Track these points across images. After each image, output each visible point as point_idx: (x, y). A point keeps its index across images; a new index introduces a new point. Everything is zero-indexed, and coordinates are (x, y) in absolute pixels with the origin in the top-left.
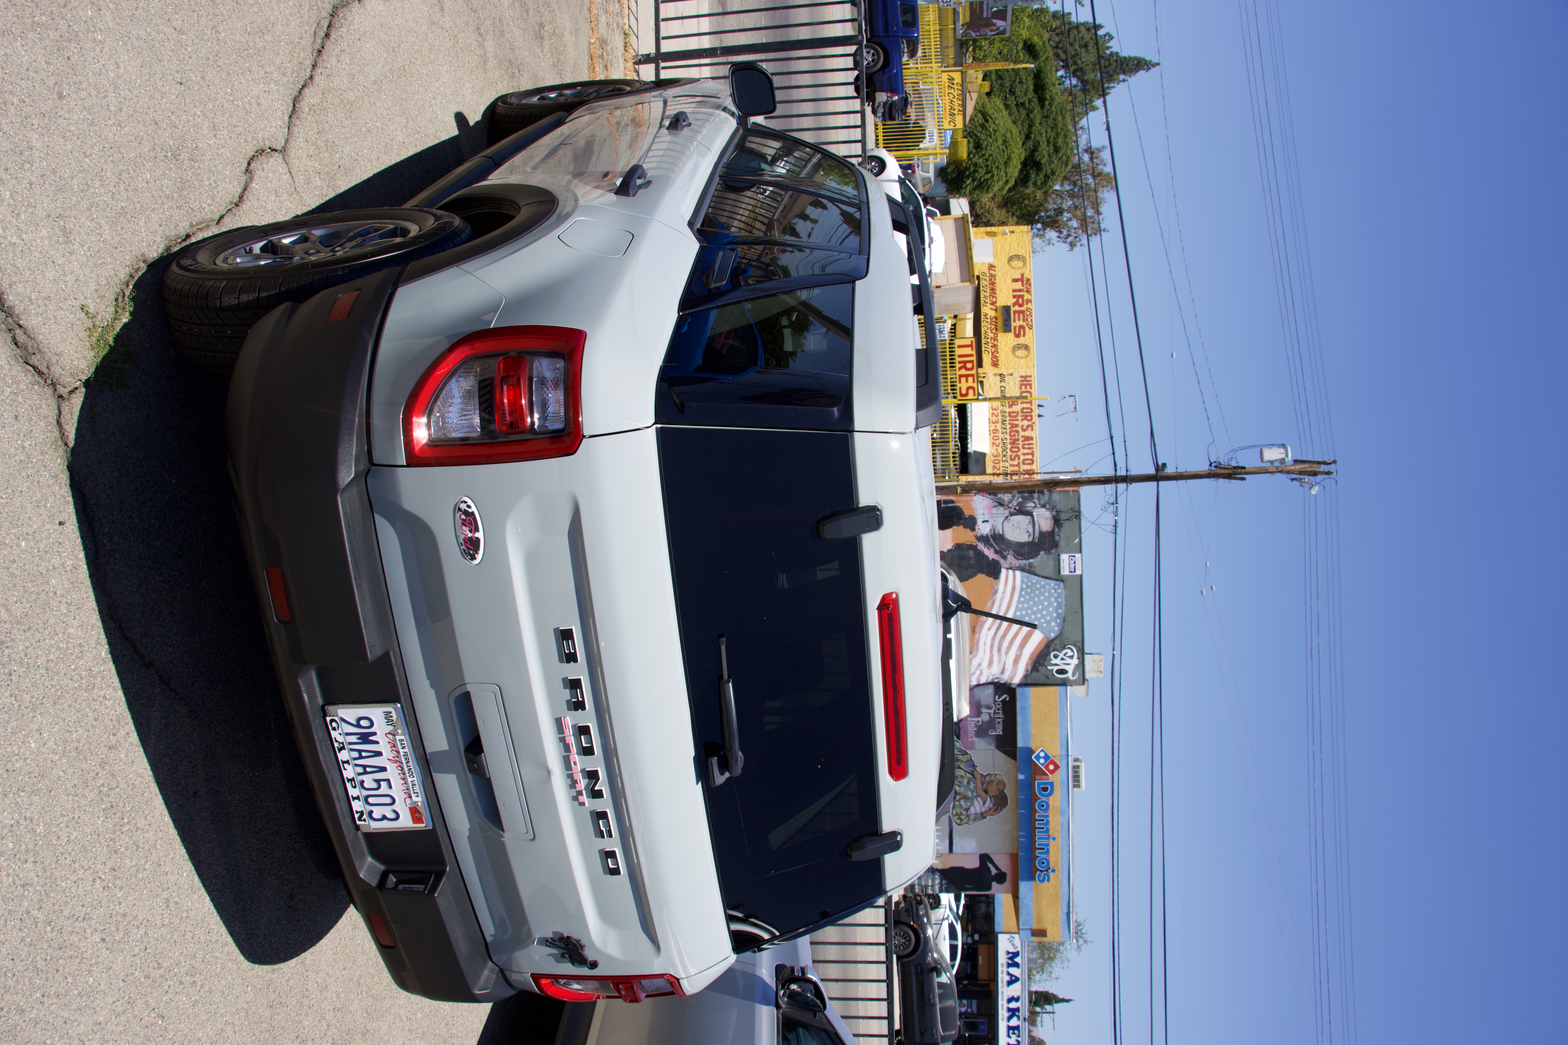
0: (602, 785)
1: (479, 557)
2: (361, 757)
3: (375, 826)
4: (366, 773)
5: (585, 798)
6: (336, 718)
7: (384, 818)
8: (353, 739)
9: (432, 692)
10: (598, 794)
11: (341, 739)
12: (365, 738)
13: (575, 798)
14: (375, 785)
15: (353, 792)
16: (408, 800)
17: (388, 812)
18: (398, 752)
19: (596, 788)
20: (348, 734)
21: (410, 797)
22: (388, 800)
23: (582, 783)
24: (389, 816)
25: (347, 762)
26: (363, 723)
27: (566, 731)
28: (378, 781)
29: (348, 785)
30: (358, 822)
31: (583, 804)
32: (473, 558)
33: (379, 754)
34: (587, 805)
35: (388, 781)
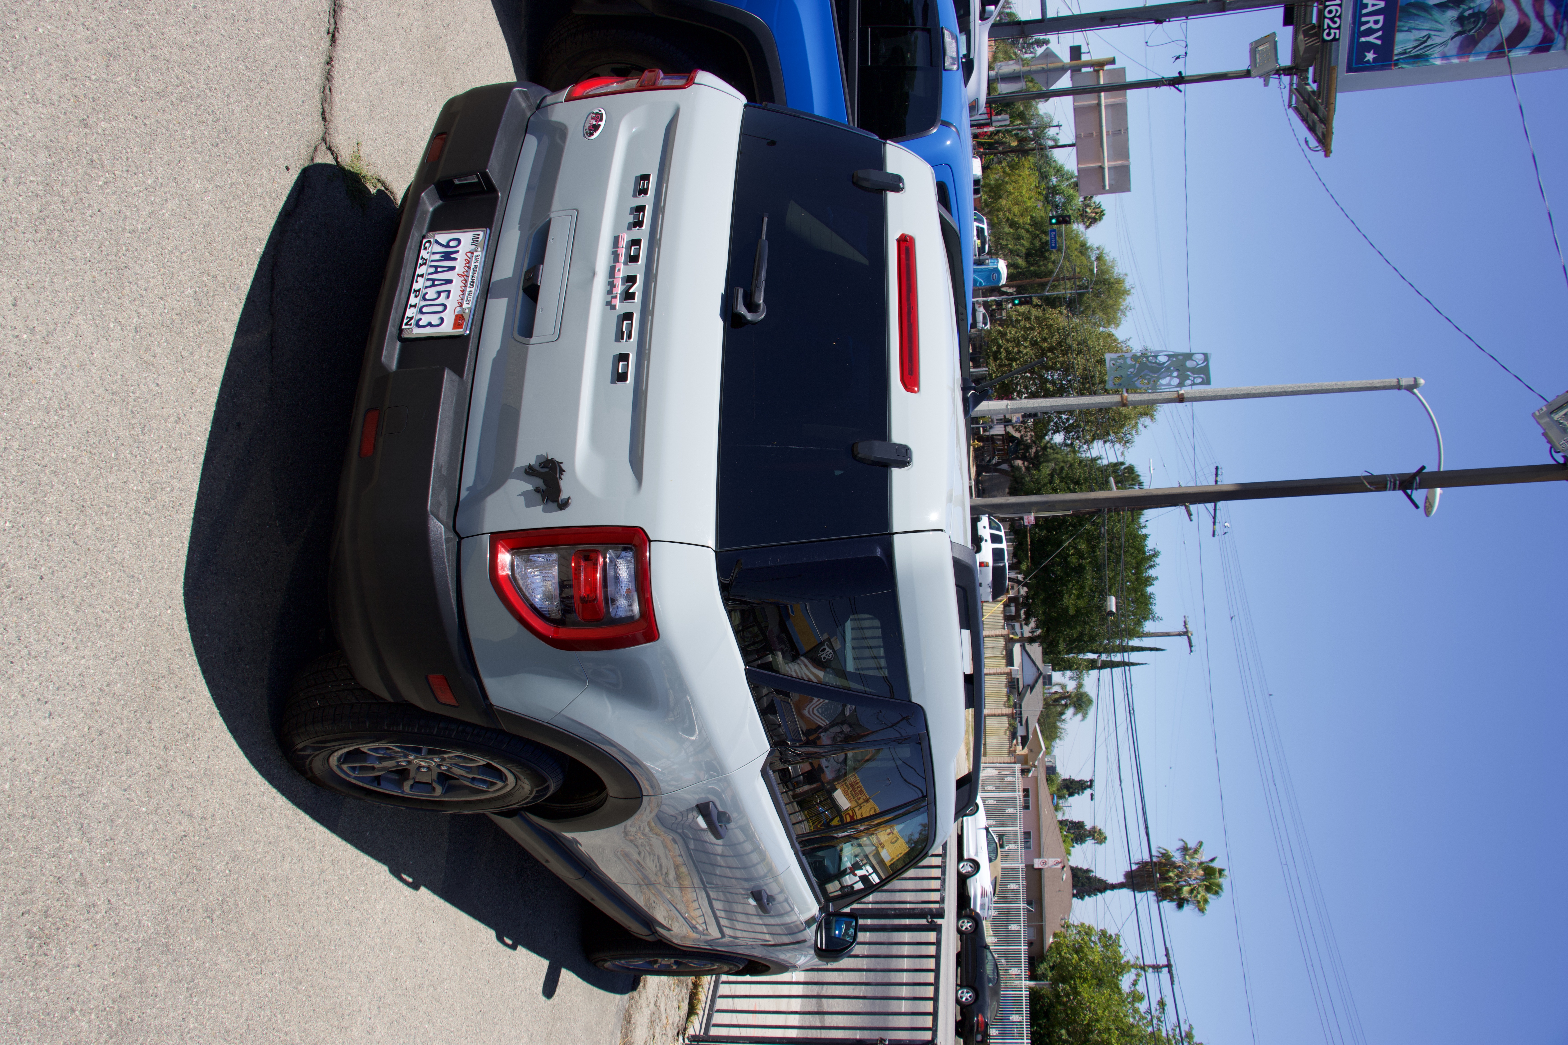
0: (637, 288)
1: (596, 135)
2: (436, 272)
3: (417, 332)
4: (433, 285)
5: (617, 302)
6: (432, 240)
7: (430, 324)
8: (437, 257)
9: (519, 232)
10: (628, 296)
11: (426, 256)
12: (447, 256)
13: (608, 303)
14: (435, 296)
15: (413, 300)
16: (458, 309)
17: (435, 320)
18: (469, 268)
19: (631, 291)
20: (434, 253)
21: (461, 306)
22: (440, 308)
23: (619, 289)
24: (433, 323)
25: (422, 276)
26: (452, 244)
27: (621, 245)
28: (439, 293)
29: (412, 295)
30: (404, 327)
31: (613, 307)
32: (592, 134)
33: (452, 268)
34: (617, 308)
35: (449, 292)
